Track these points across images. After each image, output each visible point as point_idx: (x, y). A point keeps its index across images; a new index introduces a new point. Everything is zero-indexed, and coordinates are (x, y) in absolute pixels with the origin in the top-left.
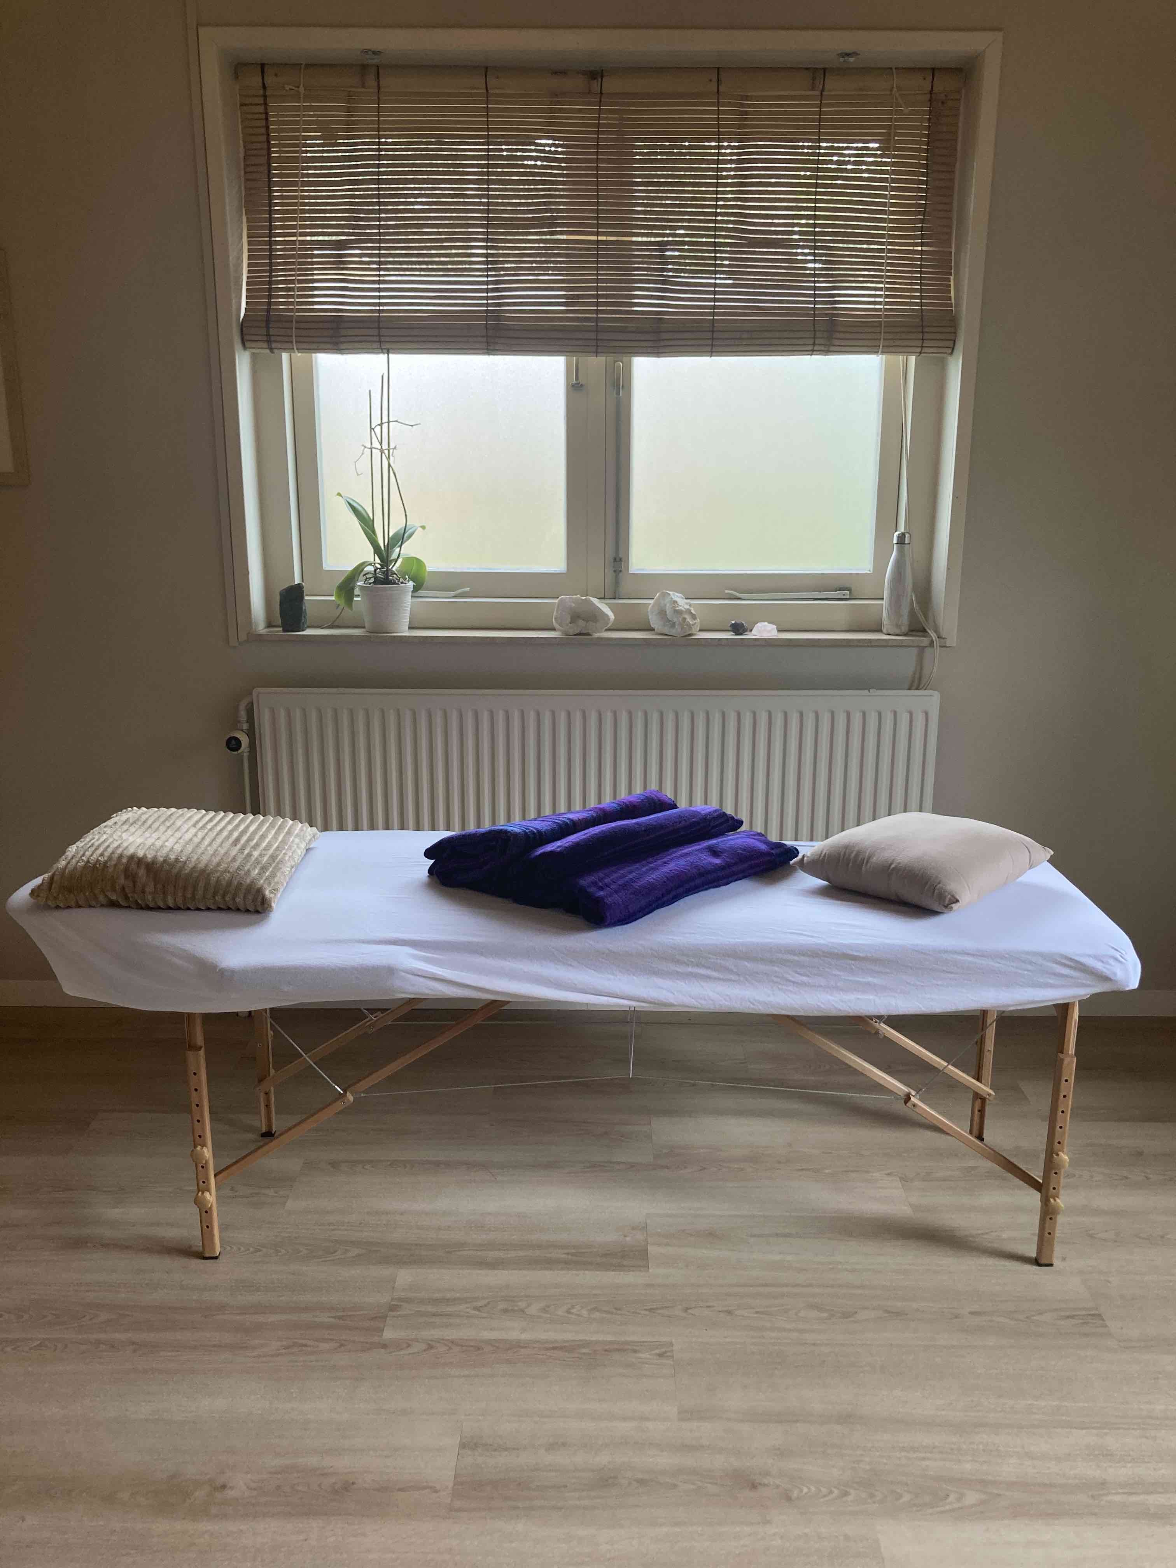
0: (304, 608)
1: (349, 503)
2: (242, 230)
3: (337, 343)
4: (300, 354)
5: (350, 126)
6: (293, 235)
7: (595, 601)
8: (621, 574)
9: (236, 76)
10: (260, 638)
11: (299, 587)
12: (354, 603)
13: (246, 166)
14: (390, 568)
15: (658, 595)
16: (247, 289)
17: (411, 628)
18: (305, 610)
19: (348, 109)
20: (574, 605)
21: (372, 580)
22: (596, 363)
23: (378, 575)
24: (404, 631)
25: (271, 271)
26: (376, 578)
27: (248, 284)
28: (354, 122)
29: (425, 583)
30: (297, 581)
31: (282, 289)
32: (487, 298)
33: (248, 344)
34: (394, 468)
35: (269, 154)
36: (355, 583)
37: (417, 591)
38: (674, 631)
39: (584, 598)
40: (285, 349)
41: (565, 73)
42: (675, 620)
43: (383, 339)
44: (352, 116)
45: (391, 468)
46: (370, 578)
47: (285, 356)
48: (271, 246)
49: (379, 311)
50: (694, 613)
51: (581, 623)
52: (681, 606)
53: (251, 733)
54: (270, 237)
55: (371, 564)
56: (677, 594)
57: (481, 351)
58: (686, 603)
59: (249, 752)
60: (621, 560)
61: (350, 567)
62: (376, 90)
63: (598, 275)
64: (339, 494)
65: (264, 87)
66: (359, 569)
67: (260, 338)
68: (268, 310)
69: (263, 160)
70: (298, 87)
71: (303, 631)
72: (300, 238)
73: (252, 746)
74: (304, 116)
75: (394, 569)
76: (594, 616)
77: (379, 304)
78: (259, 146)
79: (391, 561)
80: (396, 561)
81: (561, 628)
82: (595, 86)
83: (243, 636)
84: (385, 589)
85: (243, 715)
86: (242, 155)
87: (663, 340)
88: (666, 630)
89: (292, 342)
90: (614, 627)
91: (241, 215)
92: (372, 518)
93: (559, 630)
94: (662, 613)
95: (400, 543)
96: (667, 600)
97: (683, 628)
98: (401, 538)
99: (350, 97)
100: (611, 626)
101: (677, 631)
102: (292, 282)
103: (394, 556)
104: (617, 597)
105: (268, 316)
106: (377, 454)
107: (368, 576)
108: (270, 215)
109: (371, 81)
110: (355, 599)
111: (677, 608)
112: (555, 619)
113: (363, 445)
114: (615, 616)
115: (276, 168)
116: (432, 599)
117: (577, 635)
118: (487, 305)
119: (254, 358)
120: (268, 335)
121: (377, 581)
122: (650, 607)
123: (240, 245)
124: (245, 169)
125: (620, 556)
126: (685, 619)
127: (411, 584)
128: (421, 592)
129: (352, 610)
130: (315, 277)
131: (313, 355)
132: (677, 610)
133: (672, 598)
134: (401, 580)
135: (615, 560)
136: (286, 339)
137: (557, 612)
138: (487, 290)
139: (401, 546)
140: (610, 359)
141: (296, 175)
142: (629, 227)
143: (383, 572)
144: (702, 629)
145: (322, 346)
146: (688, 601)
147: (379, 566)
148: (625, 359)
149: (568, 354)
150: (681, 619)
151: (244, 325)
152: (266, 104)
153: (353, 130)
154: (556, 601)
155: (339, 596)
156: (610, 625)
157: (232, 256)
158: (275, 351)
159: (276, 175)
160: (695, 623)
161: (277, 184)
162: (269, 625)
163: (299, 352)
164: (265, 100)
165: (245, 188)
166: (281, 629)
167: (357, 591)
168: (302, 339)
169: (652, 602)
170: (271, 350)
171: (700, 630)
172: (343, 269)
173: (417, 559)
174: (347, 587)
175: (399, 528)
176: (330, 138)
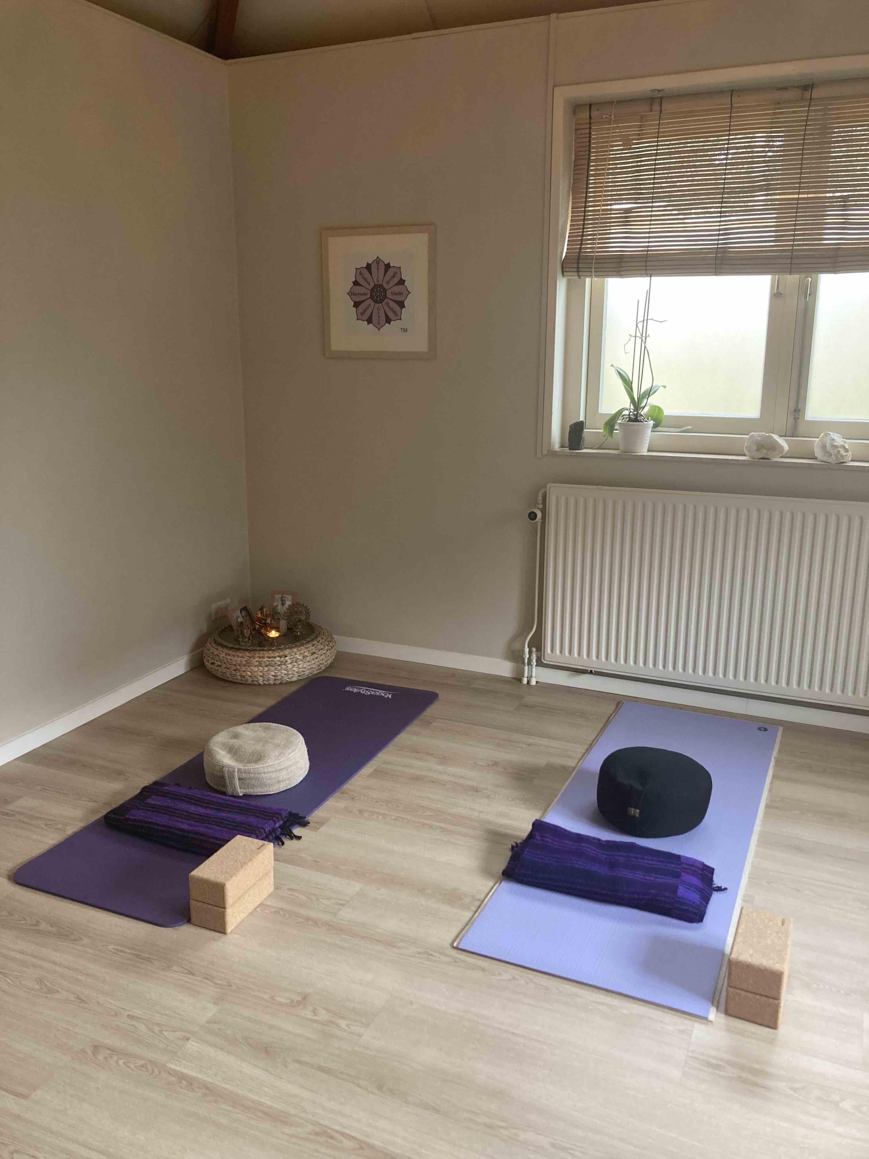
0: (583, 435)
1: (618, 371)
2: (569, 205)
3: (619, 271)
4: (596, 279)
5: (640, 136)
6: (599, 206)
7: (776, 437)
8: (799, 420)
9: (574, 112)
10: (554, 454)
11: (582, 423)
12: (613, 435)
13: (575, 166)
14: (640, 412)
15: (822, 435)
16: (568, 240)
17: (648, 451)
18: (584, 437)
19: (640, 126)
20: (759, 439)
21: (628, 419)
22: (793, 279)
23: (631, 416)
24: (644, 452)
25: (583, 228)
26: (629, 418)
27: (569, 237)
28: (643, 134)
29: (662, 422)
30: (582, 419)
31: (589, 240)
32: (718, 240)
33: (565, 274)
34: (648, 350)
35: (589, 158)
36: (616, 422)
37: (656, 428)
38: (831, 459)
39: (768, 435)
40: (588, 276)
41: (787, 89)
42: (832, 452)
43: (648, 268)
44: (642, 130)
45: (646, 349)
46: (627, 418)
47: (588, 280)
48: (585, 213)
49: (648, 251)
50: (847, 447)
51: (764, 451)
52: (837, 442)
53: (544, 511)
54: (585, 208)
55: (627, 410)
56: (837, 435)
57: (712, 274)
58: (843, 441)
59: (541, 522)
60: (799, 410)
61: (614, 411)
62: (659, 113)
63: (796, 221)
64: (612, 366)
65: (590, 118)
66: (620, 413)
67: (572, 270)
68: (580, 252)
69: (586, 162)
70: (611, 116)
71: (581, 450)
72: (603, 208)
73: (543, 518)
74: (613, 133)
75: (642, 413)
76: (774, 447)
77: (648, 247)
78: (583, 153)
79: (641, 408)
80: (644, 408)
81: (749, 454)
82: (807, 95)
83: (545, 452)
84: (634, 425)
85: (540, 498)
86: (573, 159)
87: (840, 262)
88: (825, 459)
89: (592, 272)
90: (788, 455)
91: (569, 195)
92: (631, 381)
93: (749, 456)
94: (824, 447)
95: (647, 397)
96: (829, 438)
97: (837, 457)
98: (649, 393)
99: (642, 119)
100: (786, 453)
101: (832, 460)
102: (595, 235)
103: (643, 404)
104: (795, 435)
105: (579, 256)
106: (639, 341)
107: (624, 417)
108: (586, 194)
109: (656, 107)
110: (614, 431)
111: (834, 444)
112: (746, 448)
113: (630, 335)
114: (789, 447)
115: (593, 166)
116: (666, 433)
117: (760, 459)
118: (718, 244)
119: (569, 282)
120: (578, 268)
121: (630, 420)
122: (816, 442)
123: (567, 214)
124: (574, 167)
125: (799, 408)
126: (839, 451)
127: (652, 423)
128: (659, 429)
129: (612, 437)
130: (611, 231)
131: (606, 279)
132: (834, 445)
133: (831, 437)
134: (646, 419)
135: (795, 410)
136: (589, 270)
137: (747, 443)
138: (719, 235)
139: (648, 398)
140: (803, 276)
141: (604, 169)
142: (822, 187)
143: (635, 415)
144: (854, 459)
145: (610, 273)
146: (844, 440)
147: (632, 411)
148: (813, 276)
149: (773, 274)
150: (836, 451)
151: (564, 262)
152: (590, 128)
153: (642, 139)
154: (747, 436)
155: (605, 428)
156: (784, 453)
157: (561, 222)
158: (581, 277)
159: (593, 170)
160: (847, 455)
161: (593, 175)
162: (562, 446)
163: (595, 278)
164: (590, 126)
165: (573, 179)
166: (568, 449)
167: (617, 427)
168: (598, 270)
169: (817, 440)
170: (579, 276)
171: (852, 461)
172: (626, 225)
173: (658, 407)
174: (611, 424)
175: (648, 387)
176: (627, 143)
